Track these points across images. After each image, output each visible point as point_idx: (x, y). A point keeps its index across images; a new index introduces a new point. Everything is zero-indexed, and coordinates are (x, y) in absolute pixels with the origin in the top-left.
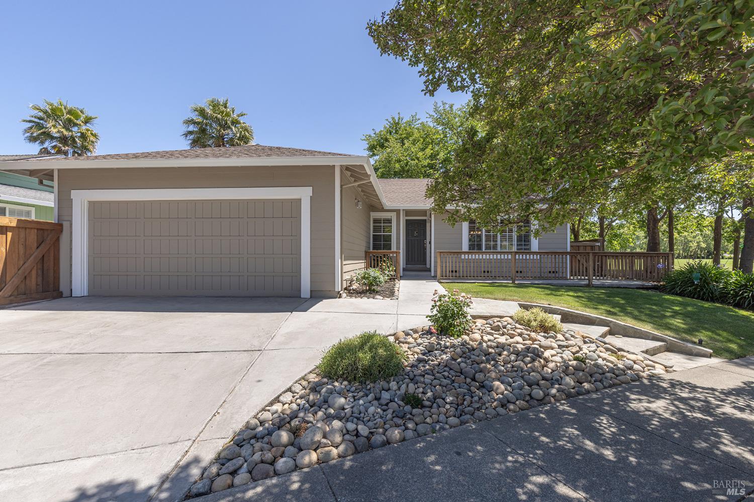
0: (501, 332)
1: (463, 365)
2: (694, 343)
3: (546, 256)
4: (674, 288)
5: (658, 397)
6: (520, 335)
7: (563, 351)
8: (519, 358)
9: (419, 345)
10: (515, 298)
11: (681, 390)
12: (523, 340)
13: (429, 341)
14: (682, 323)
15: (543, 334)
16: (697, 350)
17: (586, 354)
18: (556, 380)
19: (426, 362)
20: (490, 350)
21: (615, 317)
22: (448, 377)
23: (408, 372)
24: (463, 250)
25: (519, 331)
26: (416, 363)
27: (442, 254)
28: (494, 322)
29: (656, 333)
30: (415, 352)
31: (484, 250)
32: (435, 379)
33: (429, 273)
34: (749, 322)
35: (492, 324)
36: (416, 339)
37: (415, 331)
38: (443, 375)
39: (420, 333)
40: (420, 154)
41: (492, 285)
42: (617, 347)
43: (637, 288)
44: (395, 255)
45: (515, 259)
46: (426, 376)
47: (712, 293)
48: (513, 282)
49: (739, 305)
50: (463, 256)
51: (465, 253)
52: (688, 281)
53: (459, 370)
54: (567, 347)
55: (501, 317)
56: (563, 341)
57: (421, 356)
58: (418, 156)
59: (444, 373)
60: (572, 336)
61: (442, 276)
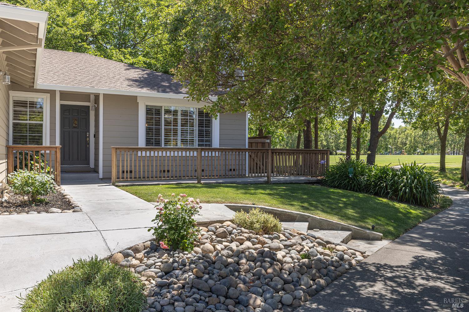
0: (229, 239)
1: (211, 282)
2: (369, 229)
3: (231, 153)
4: (333, 182)
5: (375, 281)
6: (249, 239)
7: (290, 250)
8: (257, 264)
9: (149, 266)
10: (219, 199)
11: (385, 271)
12: (253, 245)
13: (160, 260)
14: (353, 212)
15: (267, 236)
16: (373, 235)
17: (308, 250)
18: (296, 282)
19: (168, 285)
20: (230, 260)
21: (309, 212)
22: (201, 300)
23: (153, 303)
24: (139, 146)
25: (246, 235)
26: (157, 289)
27: (118, 151)
28: (216, 229)
29: (343, 223)
30: (150, 277)
31: (163, 146)
32: (187, 305)
33: (97, 174)
34: (389, 207)
35: (215, 230)
36: (141, 260)
37: (136, 250)
38: (194, 298)
39: (144, 252)
40: (70, 20)
41: (179, 186)
42: (325, 240)
43: (305, 183)
44: (48, 152)
45: (201, 156)
46: (176, 303)
47: (360, 185)
48: (199, 182)
49: (377, 194)
50: (139, 154)
51: (141, 149)
52: (344, 174)
53: (209, 289)
54: (291, 246)
55: (221, 222)
56: (286, 241)
57: (159, 280)
58: (66, 22)
59: (195, 296)
60: (291, 235)
61: (118, 178)
